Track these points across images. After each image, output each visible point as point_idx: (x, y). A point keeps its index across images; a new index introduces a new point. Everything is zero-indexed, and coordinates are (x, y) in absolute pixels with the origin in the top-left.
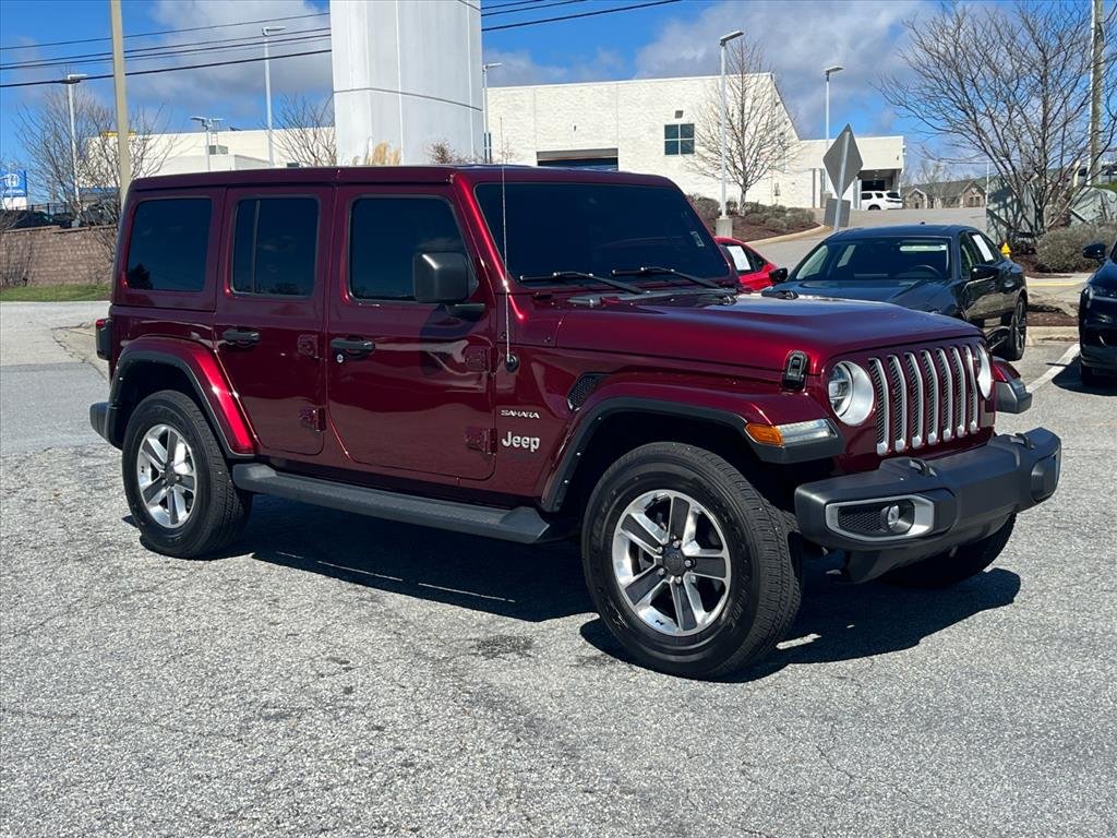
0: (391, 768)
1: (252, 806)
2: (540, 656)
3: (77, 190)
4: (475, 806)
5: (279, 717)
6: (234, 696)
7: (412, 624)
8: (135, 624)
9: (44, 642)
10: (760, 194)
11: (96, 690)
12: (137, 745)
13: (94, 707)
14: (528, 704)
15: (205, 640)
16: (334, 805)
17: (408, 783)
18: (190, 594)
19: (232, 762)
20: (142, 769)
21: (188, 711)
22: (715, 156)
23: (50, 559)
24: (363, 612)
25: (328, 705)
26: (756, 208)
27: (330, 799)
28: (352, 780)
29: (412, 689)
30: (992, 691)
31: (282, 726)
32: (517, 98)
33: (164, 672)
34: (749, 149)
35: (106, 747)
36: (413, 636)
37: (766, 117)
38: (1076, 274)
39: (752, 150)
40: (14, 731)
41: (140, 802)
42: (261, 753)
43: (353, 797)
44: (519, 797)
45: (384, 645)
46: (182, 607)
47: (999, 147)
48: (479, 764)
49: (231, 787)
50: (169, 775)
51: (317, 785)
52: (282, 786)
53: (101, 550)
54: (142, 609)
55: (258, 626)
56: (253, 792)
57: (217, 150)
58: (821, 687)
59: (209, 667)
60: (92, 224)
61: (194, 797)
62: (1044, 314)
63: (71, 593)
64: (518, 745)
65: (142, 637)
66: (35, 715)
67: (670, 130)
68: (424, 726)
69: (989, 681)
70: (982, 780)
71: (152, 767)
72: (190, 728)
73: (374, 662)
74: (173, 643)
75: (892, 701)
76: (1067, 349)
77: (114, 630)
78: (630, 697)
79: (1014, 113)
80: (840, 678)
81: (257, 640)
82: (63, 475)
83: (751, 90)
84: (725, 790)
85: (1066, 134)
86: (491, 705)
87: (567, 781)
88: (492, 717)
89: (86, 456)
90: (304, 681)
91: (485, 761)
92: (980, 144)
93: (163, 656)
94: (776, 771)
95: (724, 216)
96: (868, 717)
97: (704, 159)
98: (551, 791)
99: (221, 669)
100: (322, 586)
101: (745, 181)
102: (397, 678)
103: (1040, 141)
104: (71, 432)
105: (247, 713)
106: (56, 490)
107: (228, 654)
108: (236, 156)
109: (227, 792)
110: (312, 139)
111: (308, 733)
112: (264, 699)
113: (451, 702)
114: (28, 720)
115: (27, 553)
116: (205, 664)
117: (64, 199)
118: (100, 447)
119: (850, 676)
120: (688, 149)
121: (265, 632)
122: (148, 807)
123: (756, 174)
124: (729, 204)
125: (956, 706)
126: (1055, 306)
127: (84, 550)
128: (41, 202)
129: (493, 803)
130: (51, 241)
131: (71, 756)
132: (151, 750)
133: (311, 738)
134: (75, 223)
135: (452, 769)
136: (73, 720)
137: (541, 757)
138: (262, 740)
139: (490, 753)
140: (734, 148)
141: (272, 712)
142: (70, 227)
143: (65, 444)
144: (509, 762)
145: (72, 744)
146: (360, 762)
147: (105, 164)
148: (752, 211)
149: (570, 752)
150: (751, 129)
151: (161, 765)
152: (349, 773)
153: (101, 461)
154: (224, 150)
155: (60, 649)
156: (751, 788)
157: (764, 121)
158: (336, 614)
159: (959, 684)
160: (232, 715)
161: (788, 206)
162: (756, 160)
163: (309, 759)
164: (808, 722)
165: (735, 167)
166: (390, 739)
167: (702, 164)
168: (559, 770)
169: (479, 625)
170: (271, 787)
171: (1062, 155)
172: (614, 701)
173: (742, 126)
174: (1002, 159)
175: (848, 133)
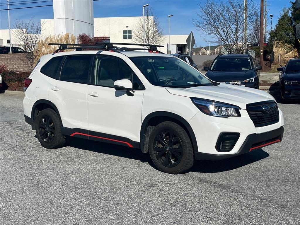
34: (150, 38)
39: (151, 38)
67: (125, 32)
120: (130, 37)
140: (146, 37)
150: (150, 32)
157: (154, 30)
162: (152, 41)
173: (148, 31)
174: (226, 41)
175: (192, 34)
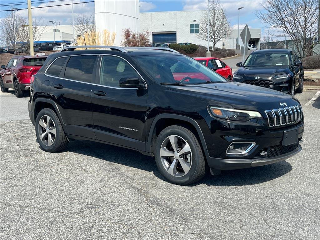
0: (130, 225)
1: (87, 238)
2: (170, 188)
3: (15, 42)
4: (158, 238)
5: (92, 208)
6: (77, 201)
7: (129, 177)
8: (43, 177)
9: (16, 182)
10: (219, 45)
11: (34, 198)
12: (48, 217)
13: (34, 204)
14: (169, 204)
15: (66, 182)
16: (113, 237)
17: (135, 230)
18: (60, 167)
19: (79, 223)
20: (51, 225)
21: (63, 205)
22: (205, 34)
23: (15, 156)
24: (114, 173)
25: (107, 204)
26: (217, 49)
27: (112, 236)
28: (118, 229)
29: (132, 199)
30: (314, 201)
31: (93, 211)
32: (146, 16)
33: (54, 192)
35: (39, 217)
36: (130, 181)
37: (221, 22)
38: (315, 70)
39: (217, 32)
40: (9, 212)
41: (51, 236)
42: (88, 220)
43: (119, 235)
44: (171, 235)
45: (122, 184)
46: (58, 171)
47: (292, 32)
48: (157, 224)
49: (79, 231)
50: (60, 227)
51: (107, 231)
52: (96, 231)
53: (31, 153)
54: (45, 172)
55: (82, 178)
56: (87, 233)
57: (57, 31)
58: (260, 199)
59: (68, 191)
60: (20, 52)
61: (68, 234)
62: (309, 82)
63: (23, 167)
64: (168, 218)
65: (46, 181)
66: (15, 206)
67: (192, 26)
68: (138, 211)
69: (313, 197)
70: (317, 231)
71: (54, 224)
72: (65, 211)
73: (120, 190)
74: (56, 183)
75: (283, 204)
76: (316, 92)
77: (37, 179)
78: (201, 202)
79: (296, 22)
80: (266, 196)
81: (82, 182)
82: (17, 129)
83: (216, 14)
84: (236, 233)
85: (312, 28)
86: (158, 204)
87: (186, 230)
88: (159, 208)
89: (23, 123)
90: (98, 196)
91: (159, 223)
92: (286, 31)
93: (53, 187)
94: (251, 227)
95: (208, 52)
96: (277, 209)
97: (202, 34)
98: (181, 233)
99: (72, 192)
100: (100, 165)
101: (215, 41)
102: (127, 195)
103: (304, 30)
104: (18, 116)
105: (82, 206)
106: (15, 134)
107: (74, 187)
108: (62, 33)
109: (78, 233)
110: (86, 27)
111: (102, 213)
112: (87, 202)
113: (145, 203)
114: (13, 208)
115: (8, 154)
116: (67, 190)
117: (12, 45)
118: (27, 120)
119: (269, 196)
120: (197, 31)
121: (84, 180)
122: (54, 238)
123: (218, 39)
124: (210, 48)
125: (304, 206)
126: (312, 79)
127: (25, 153)
128: (4, 46)
129: (163, 237)
130: (8, 57)
131: (28, 220)
132: (53, 219)
133: (103, 215)
134: (15, 53)
135: (149, 226)
136: (27, 208)
137: (176, 222)
138: (88, 215)
139: (160, 220)
140: (211, 31)
141: (90, 206)
142: (13, 53)
143: (16, 119)
144: (166, 223)
145: (28, 216)
146: (119, 223)
147: (24, 34)
148: (216, 50)
149: (185, 220)
150: (216, 25)
151: (57, 224)
152: (116, 226)
153: (28, 125)
154: (59, 31)
155: (21, 185)
156: (244, 233)
157: (220, 23)
158: (106, 174)
159: (303, 199)
160: (77, 207)
161: (227, 49)
162: (218, 35)
163: (103, 222)
164: (258, 211)
165: (212, 37)
166: (128, 215)
167: (202, 36)
168: (182, 226)
169: (150, 178)
170: (92, 231)
171: (310, 34)
172: (196, 203)
173: (214, 25)
174: (293, 35)
175: (247, 27)
